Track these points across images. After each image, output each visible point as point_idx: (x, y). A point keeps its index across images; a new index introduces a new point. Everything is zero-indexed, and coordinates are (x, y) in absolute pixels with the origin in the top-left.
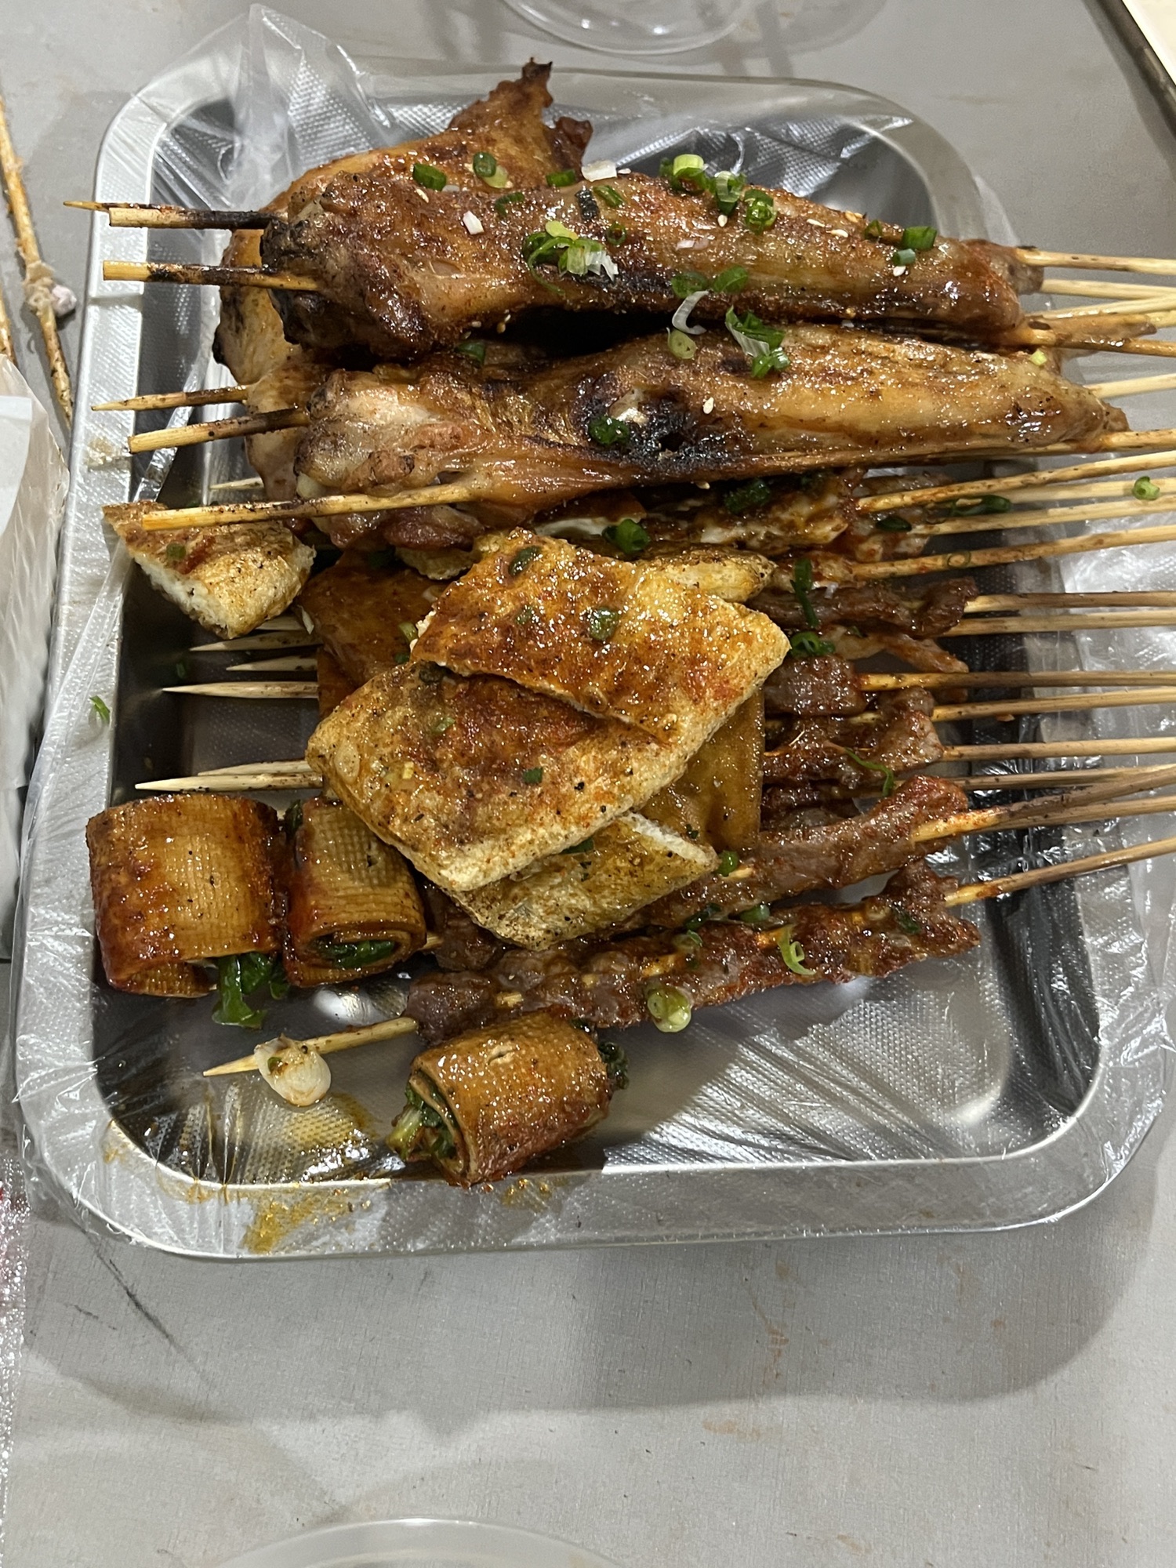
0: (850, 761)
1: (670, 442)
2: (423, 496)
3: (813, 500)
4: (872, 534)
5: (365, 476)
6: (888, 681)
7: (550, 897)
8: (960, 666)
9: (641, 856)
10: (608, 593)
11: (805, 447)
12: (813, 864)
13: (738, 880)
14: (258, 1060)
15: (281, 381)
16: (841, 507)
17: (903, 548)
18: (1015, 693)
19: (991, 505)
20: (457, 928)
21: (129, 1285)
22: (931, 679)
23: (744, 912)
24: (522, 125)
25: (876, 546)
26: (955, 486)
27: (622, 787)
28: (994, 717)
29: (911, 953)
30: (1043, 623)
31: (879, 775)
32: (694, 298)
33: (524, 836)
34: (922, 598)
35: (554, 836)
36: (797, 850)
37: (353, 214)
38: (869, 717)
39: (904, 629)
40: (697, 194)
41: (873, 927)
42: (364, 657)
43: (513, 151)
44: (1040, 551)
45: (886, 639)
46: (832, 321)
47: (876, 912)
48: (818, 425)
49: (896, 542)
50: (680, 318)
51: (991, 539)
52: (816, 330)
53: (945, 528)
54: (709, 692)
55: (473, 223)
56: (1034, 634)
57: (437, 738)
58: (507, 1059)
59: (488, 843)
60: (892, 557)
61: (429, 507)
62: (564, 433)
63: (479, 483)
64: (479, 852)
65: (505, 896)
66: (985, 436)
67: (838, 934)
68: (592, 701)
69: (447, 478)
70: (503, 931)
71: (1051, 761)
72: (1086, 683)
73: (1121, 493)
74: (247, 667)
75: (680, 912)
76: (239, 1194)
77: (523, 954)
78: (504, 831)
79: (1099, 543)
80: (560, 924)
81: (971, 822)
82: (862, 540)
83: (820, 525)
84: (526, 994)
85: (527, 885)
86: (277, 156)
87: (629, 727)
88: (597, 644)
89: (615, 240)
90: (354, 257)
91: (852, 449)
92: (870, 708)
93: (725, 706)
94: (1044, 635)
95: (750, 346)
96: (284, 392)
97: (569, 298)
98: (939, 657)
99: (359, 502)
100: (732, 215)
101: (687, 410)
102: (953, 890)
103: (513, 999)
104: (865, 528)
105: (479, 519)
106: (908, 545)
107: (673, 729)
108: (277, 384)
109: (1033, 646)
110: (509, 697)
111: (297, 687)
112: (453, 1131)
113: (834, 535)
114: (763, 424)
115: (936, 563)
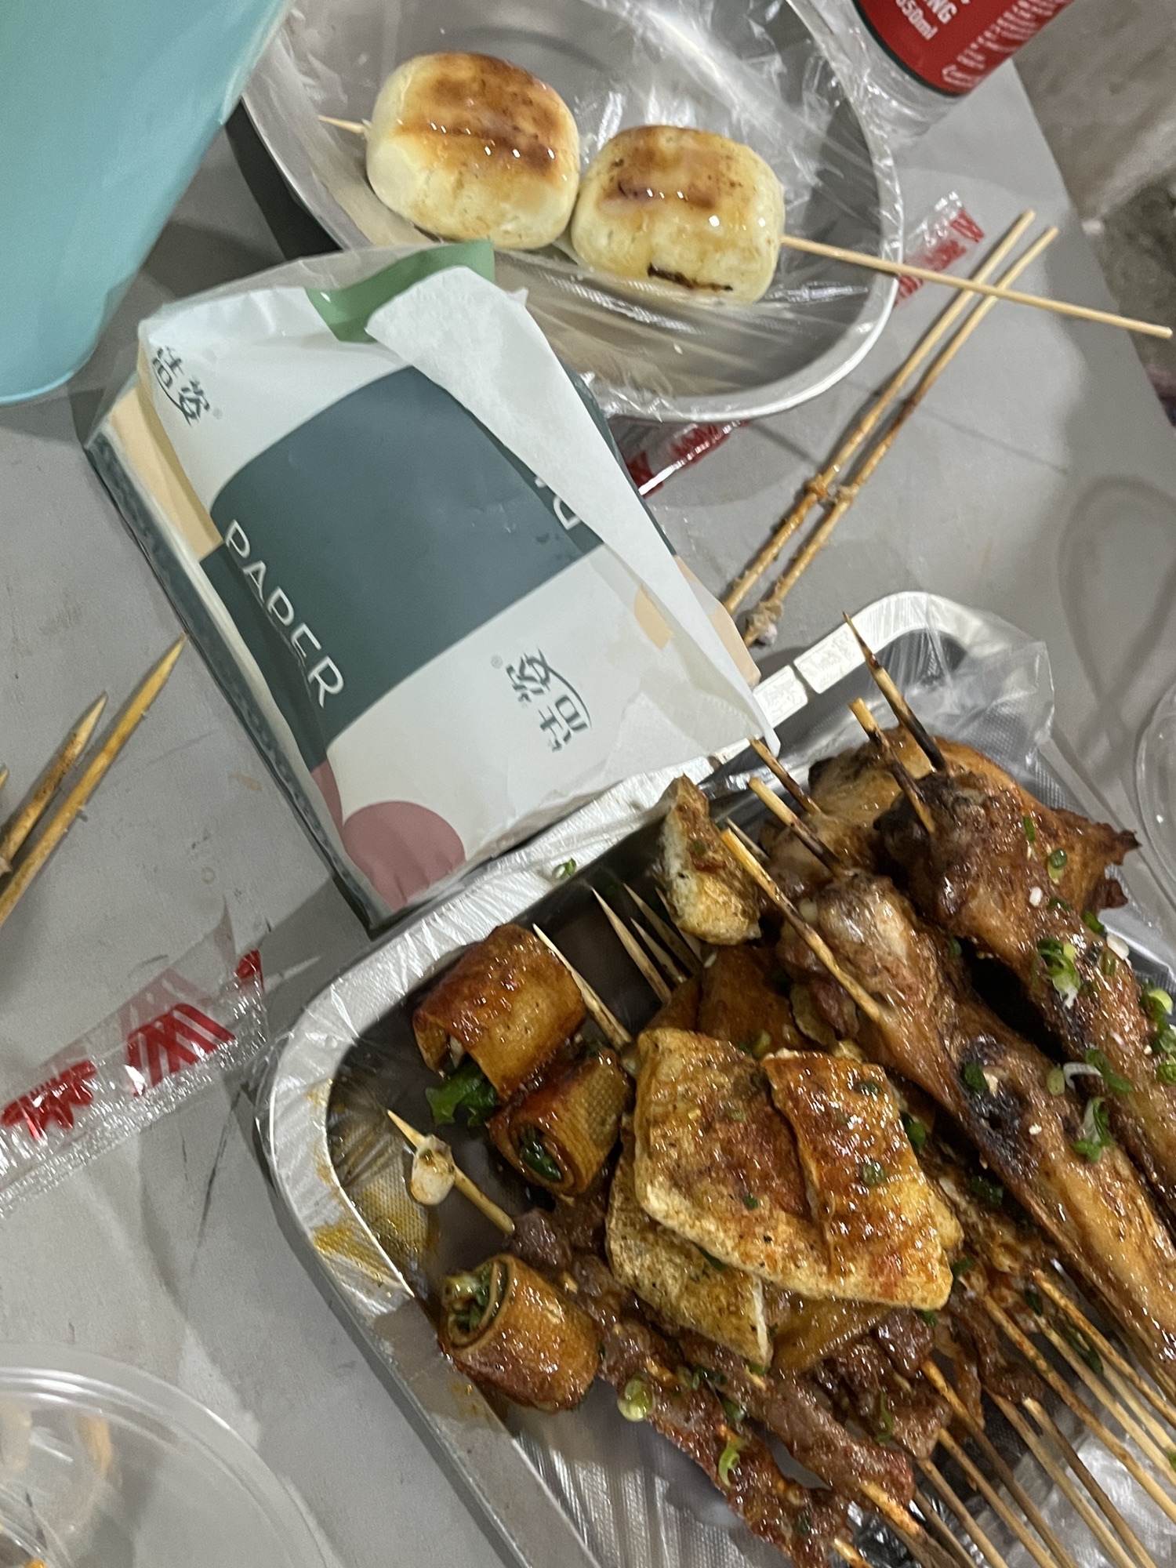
0: (877, 1398)
1: (995, 1121)
2: (858, 992)
3: (1017, 1238)
4: (1017, 1291)
5: (849, 949)
6: (940, 1381)
7: (662, 1263)
8: (982, 1422)
9: (738, 1309)
10: (891, 1162)
11: (1053, 1212)
12: (799, 1428)
13: (752, 1382)
14: (423, 1142)
15: (845, 835)
16: (1027, 1261)
17: (1019, 1318)
18: (991, 1476)
19: (1092, 1359)
20: (593, 1211)
21: (219, 1165)
22: (961, 1410)
23: (729, 1401)
24: (1094, 859)
25: (1011, 1298)
26: (1093, 1329)
27: (785, 1267)
28: (965, 1473)
29: (784, 1541)
30: (1048, 1460)
31: (883, 1425)
32: (1092, 1070)
33: (710, 1225)
34: (1008, 1363)
35: (723, 1244)
36: (803, 1409)
37: (993, 825)
38: (907, 1385)
39: (981, 1365)
40: (1150, 1020)
41: (783, 1502)
42: (725, 1021)
43: (1076, 867)
44: (1088, 1418)
45: (963, 1357)
46: (1139, 1167)
47: (795, 1495)
48: (1073, 1210)
49: (1022, 1310)
50: (1072, 1068)
51: (1069, 1375)
52: (1125, 1161)
53: (1055, 1338)
54: (881, 1279)
55: (1036, 897)
56: (1035, 1458)
57: (727, 1118)
58: (555, 1321)
59: (687, 1203)
60: (1010, 1314)
61: (849, 996)
62: (953, 1046)
63: (889, 1021)
64: (677, 1201)
65: (641, 1231)
66: (1147, 1330)
67: (763, 1479)
68: (825, 1205)
69: (879, 998)
70: (615, 1246)
71: (967, 1539)
72: (1032, 1520)
73: (1164, 1446)
74: (642, 932)
75: (702, 1357)
76: (342, 1202)
77: (604, 1269)
78: (703, 1208)
79: (1123, 1457)
80: (646, 1282)
81: (901, 1518)
82: (1009, 1287)
83: (1007, 1255)
84: (580, 1292)
85: (660, 1242)
86: (957, 712)
87: (824, 1242)
88: (860, 1180)
89: (1087, 990)
90: (969, 846)
91: (1075, 1246)
92: (911, 1381)
93: (880, 1295)
94: (1040, 1467)
95: (1089, 1126)
96: (839, 843)
97: (1035, 990)
98: (975, 1405)
99: (826, 954)
100: (1156, 1053)
101: (1021, 1116)
102: (844, 1540)
103: (570, 1285)
104: (1020, 1285)
105: (860, 1031)
106: (1025, 1321)
107: (845, 1274)
108: (841, 834)
109: (1026, 1460)
110: (783, 1143)
111: (656, 977)
112: (486, 1318)
113: (1007, 1269)
114: (1048, 1173)
115: (1031, 1351)
